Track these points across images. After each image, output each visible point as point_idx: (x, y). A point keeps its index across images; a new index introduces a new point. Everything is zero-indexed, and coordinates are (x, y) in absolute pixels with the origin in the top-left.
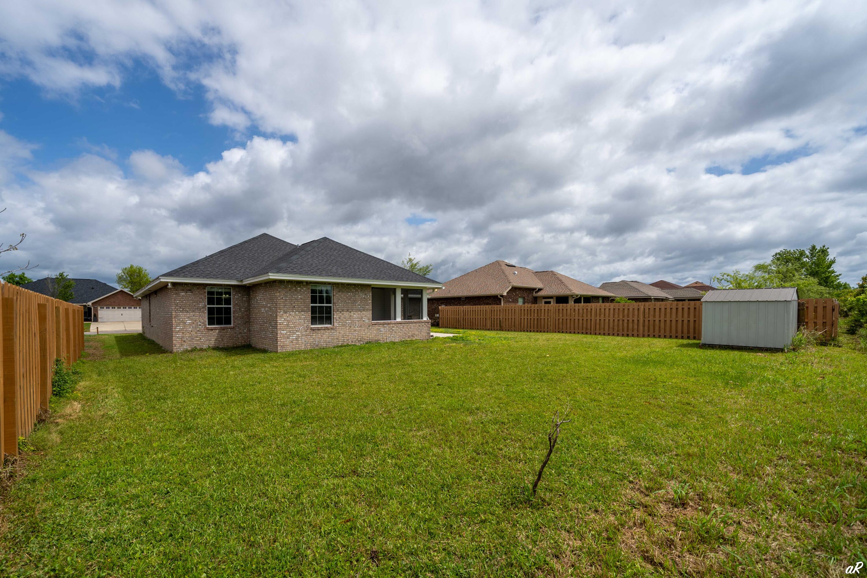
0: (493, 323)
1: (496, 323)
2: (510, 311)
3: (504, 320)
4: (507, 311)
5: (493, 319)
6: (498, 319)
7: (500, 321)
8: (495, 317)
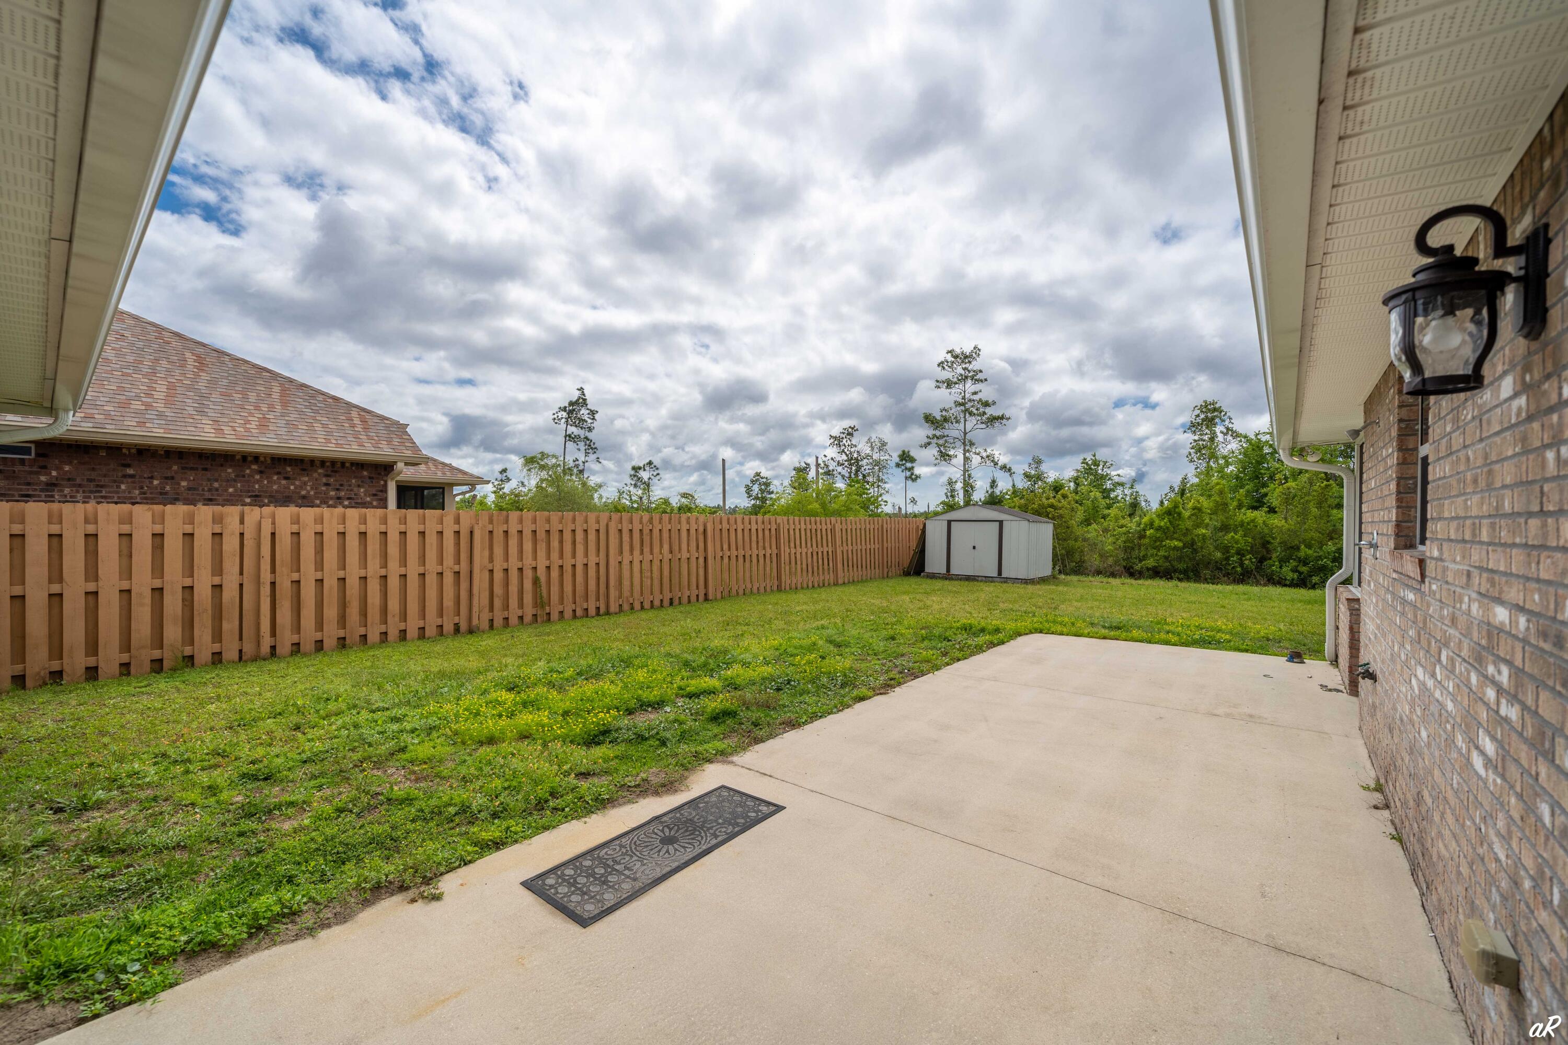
0: (498, 590)
1: (514, 588)
2: (580, 536)
3: (555, 574)
4: (567, 536)
5: (498, 576)
6: (528, 574)
7: (536, 581)
8: (514, 564)
